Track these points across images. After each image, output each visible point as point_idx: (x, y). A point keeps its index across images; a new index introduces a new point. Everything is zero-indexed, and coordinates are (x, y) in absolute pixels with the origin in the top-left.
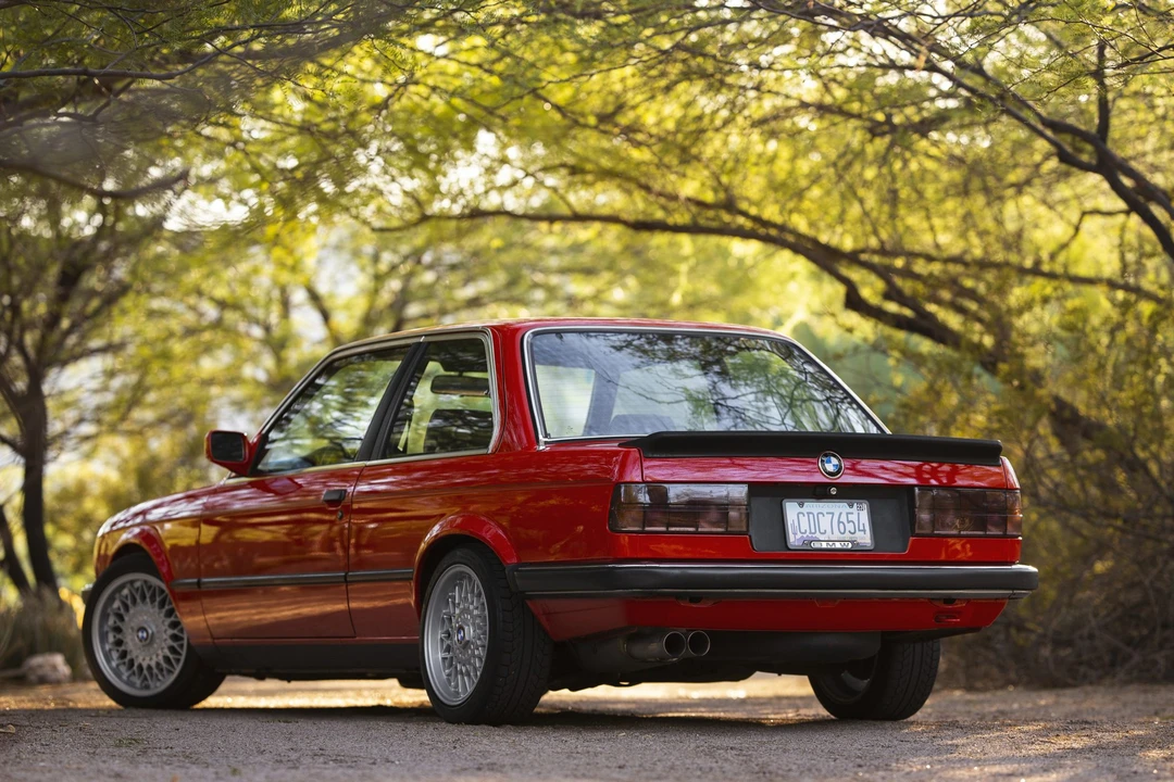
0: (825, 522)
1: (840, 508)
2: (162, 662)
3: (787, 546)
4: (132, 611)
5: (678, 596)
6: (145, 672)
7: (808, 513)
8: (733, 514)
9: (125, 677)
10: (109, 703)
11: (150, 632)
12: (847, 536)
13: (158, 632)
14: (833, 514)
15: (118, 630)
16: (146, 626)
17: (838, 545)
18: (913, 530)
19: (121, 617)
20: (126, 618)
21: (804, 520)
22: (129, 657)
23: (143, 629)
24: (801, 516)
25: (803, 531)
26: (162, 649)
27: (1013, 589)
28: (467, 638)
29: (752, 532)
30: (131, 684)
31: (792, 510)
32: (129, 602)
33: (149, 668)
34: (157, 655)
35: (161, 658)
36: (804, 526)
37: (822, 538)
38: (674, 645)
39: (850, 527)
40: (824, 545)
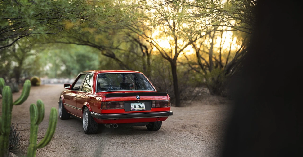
0: (137, 106)
1: (140, 104)
3: (131, 111)
5: (112, 119)
8: (121, 106)
12: (141, 108)
17: (139, 110)
18: (152, 107)
21: (134, 106)
29: (125, 108)
31: (132, 105)
36: (134, 107)
37: (137, 109)
38: (111, 126)
39: (141, 107)
40: (137, 110)
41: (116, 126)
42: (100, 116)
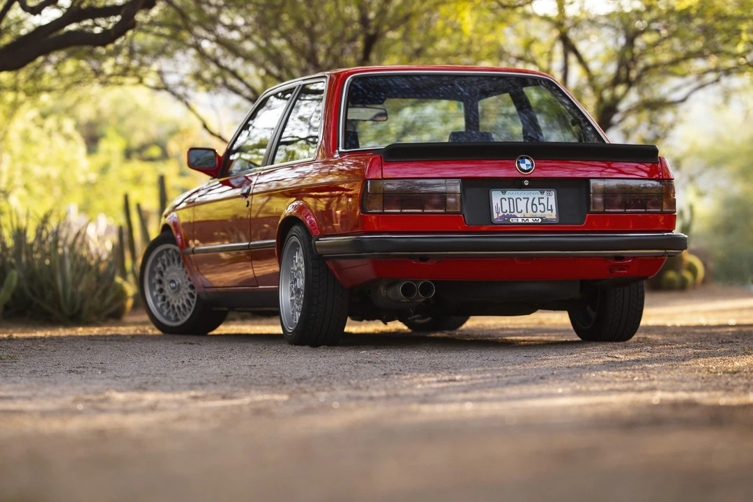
0: (521, 205)
1: (534, 195)
2: (185, 303)
3: (492, 222)
4: (167, 269)
5: (410, 257)
6: (176, 310)
7: (509, 199)
8: (451, 200)
9: (165, 313)
10: (157, 332)
11: (177, 283)
12: (538, 214)
13: (182, 283)
14: (528, 199)
15: (160, 282)
16: (174, 279)
17: (531, 220)
18: (589, 208)
19: (161, 273)
20: (165, 274)
21: (505, 203)
22: (167, 300)
23: (173, 281)
24: (503, 200)
25: (504, 211)
26: (185, 294)
27: (665, 249)
28: (298, 287)
29: (465, 212)
30: (168, 318)
31: (496, 197)
32: (166, 263)
33: (179, 308)
34: (183, 299)
35: (185, 301)
36: (506, 207)
37: (519, 215)
38: (408, 290)
39: (541, 208)
40: (520, 220)
41: (425, 289)
42: (354, 242)
